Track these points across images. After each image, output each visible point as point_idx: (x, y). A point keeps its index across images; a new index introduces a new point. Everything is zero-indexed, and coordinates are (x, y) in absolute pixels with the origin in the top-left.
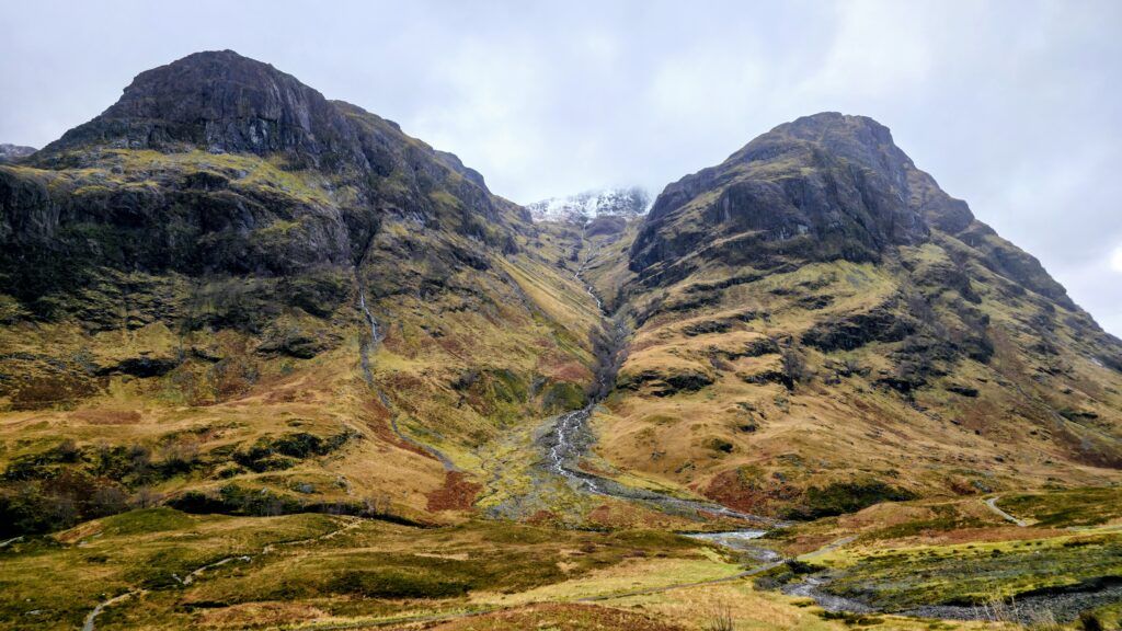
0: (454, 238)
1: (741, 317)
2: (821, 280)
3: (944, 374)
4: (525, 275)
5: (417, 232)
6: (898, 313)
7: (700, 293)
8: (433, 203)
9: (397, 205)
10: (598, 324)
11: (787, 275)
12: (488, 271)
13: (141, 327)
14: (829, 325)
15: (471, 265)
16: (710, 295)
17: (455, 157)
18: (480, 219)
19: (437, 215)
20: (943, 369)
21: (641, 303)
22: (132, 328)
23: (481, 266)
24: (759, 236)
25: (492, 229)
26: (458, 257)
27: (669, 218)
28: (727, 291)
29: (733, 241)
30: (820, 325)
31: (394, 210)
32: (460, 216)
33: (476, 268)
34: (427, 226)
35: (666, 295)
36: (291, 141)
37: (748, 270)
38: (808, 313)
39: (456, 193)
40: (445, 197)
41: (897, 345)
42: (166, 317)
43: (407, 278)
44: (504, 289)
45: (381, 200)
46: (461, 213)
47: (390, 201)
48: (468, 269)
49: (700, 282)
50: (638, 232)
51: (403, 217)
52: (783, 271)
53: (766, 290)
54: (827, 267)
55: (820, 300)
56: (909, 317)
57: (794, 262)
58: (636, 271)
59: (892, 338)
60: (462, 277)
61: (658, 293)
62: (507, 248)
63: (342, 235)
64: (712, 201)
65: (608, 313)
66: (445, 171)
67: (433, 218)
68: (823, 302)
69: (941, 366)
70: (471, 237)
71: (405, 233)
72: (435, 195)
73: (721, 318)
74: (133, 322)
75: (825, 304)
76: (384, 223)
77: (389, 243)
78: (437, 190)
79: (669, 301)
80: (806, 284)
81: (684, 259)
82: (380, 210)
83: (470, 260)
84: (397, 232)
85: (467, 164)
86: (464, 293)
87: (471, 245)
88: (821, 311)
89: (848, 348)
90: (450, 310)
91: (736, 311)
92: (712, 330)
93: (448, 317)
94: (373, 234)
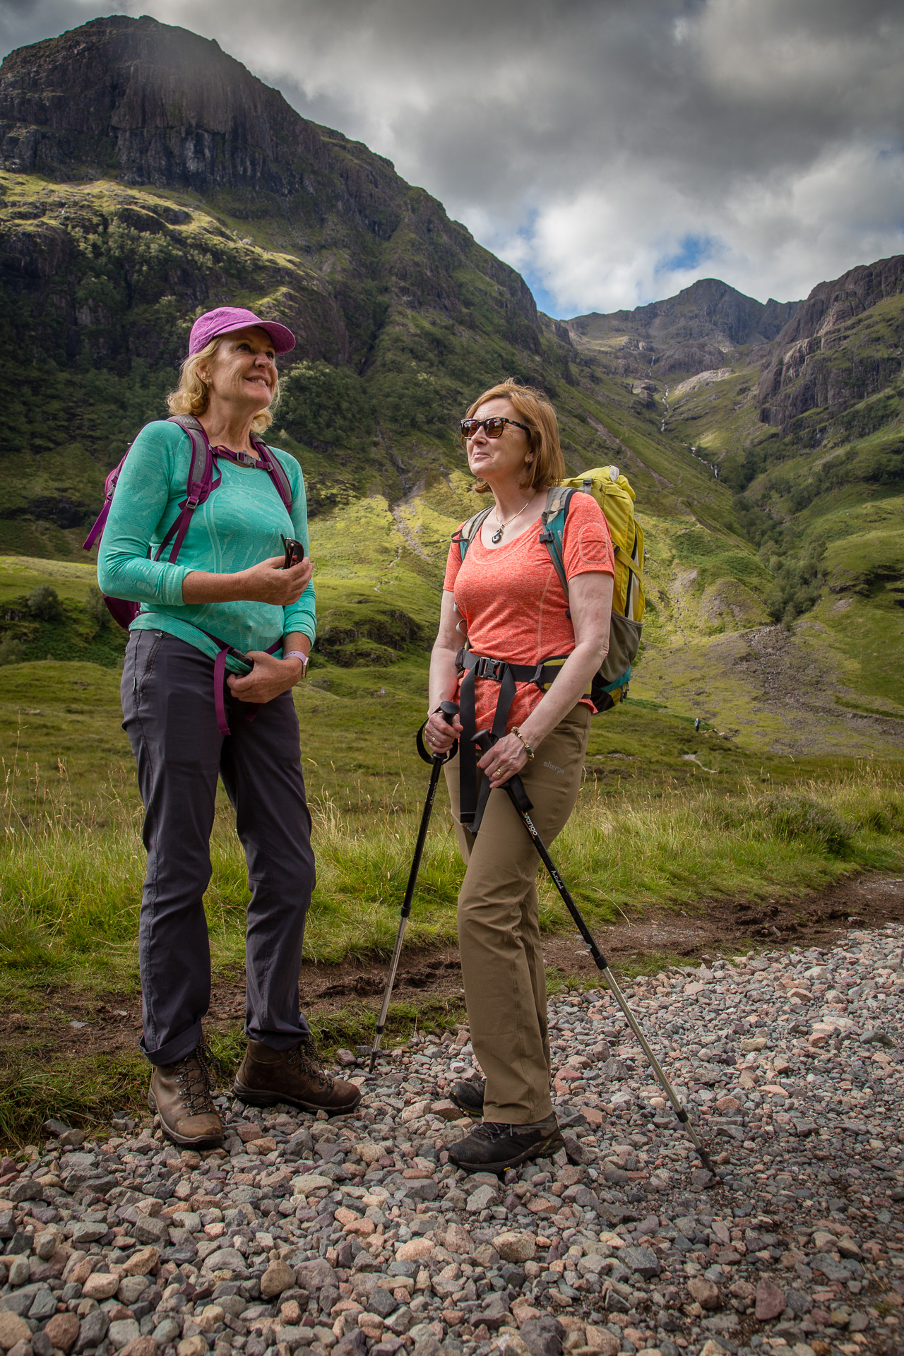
5: (448, 329)
8: (460, 285)
9: (411, 283)
13: (49, 449)
19: (468, 304)
22: (37, 450)
31: (404, 291)
34: (461, 323)
36: (245, 170)
42: (84, 437)
45: (385, 273)
47: (403, 277)
51: (420, 303)
63: (338, 323)
67: (465, 310)
72: (462, 276)
74: (38, 442)
76: (394, 309)
77: (406, 341)
78: (464, 267)
82: (387, 289)
84: (417, 326)
94: (380, 325)
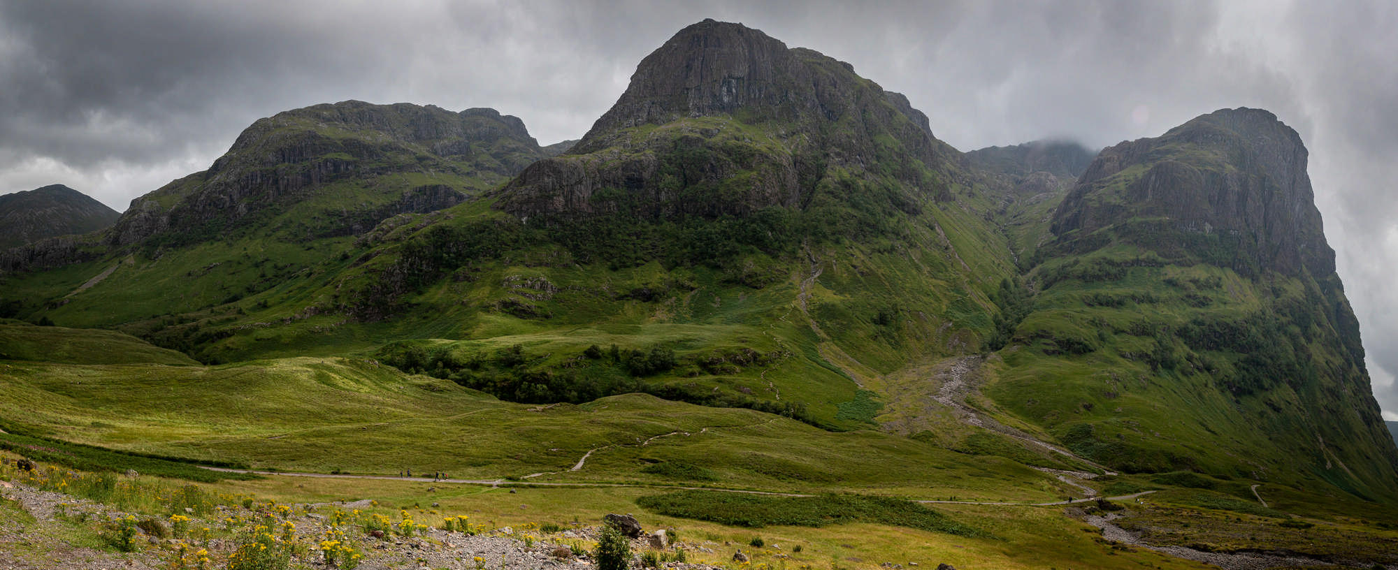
0: (890, 182)
1: (1133, 298)
2: (1207, 281)
3: (1267, 390)
4: (952, 222)
5: (859, 176)
6: (1254, 330)
7: (1108, 268)
8: (876, 146)
9: (843, 149)
10: (1010, 280)
11: (1183, 269)
12: (919, 217)
13: (643, 265)
14: (1200, 324)
15: (903, 210)
16: (1114, 271)
17: (903, 97)
18: (917, 163)
19: (878, 158)
20: (1266, 386)
21: (1053, 265)
23: (914, 212)
24: (1170, 223)
25: (928, 174)
26: (892, 200)
27: (1097, 185)
28: (1131, 269)
29: (1147, 223)
30: (1195, 322)
31: (838, 155)
32: (900, 160)
33: (907, 213)
34: (870, 170)
35: (1076, 262)
36: (755, 94)
37: (1151, 254)
38: (1190, 309)
39: (898, 136)
40: (889, 140)
41: (1243, 356)
42: (660, 256)
43: (845, 220)
44: (928, 235)
45: (829, 144)
46: (901, 156)
47: (839, 146)
48: (900, 214)
49: (1109, 257)
50: (1066, 194)
51: (846, 161)
52: (1180, 264)
53: (1162, 278)
54: (1217, 272)
55: (1202, 299)
56: (1260, 336)
57: (1192, 258)
58: (1056, 235)
59: (1242, 349)
60: (893, 221)
61: (1071, 259)
62: (939, 196)
63: (792, 181)
64: (1140, 175)
65: (1022, 270)
66: (892, 113)
67: (875, 162)
68: (1203, 303)
69: (1266, 383)
70: (907, 182)
71: (846, 175)
72: (879, 139)
73: (1117, 295)
74: (638, 261)
75: (1203, 304)
76: (829, 167)
77: (831, 187)
78: (880, 132)
79: (1079, 269)
80: (1195, 281)
81: (1102, 229)
82: (828, 155)
83: (903, 204)
84: (840, 177)
85: (913, 106)
86: (894, 237)
87: (906, 190)
88: (1199, 310)
89: (1210, 349)
90: (879, 251)
91: (1131, 291)
92: (1107, 304)
93: (876, 256)
94: (820, 177)
